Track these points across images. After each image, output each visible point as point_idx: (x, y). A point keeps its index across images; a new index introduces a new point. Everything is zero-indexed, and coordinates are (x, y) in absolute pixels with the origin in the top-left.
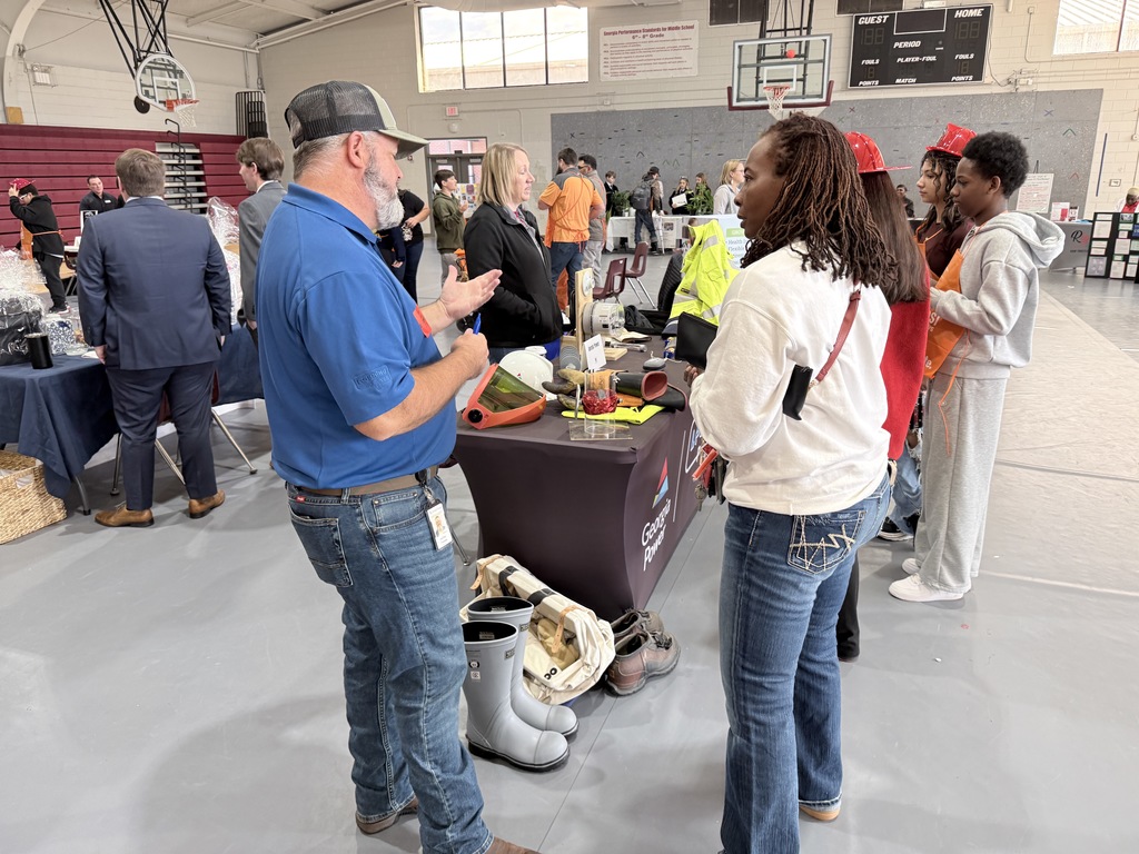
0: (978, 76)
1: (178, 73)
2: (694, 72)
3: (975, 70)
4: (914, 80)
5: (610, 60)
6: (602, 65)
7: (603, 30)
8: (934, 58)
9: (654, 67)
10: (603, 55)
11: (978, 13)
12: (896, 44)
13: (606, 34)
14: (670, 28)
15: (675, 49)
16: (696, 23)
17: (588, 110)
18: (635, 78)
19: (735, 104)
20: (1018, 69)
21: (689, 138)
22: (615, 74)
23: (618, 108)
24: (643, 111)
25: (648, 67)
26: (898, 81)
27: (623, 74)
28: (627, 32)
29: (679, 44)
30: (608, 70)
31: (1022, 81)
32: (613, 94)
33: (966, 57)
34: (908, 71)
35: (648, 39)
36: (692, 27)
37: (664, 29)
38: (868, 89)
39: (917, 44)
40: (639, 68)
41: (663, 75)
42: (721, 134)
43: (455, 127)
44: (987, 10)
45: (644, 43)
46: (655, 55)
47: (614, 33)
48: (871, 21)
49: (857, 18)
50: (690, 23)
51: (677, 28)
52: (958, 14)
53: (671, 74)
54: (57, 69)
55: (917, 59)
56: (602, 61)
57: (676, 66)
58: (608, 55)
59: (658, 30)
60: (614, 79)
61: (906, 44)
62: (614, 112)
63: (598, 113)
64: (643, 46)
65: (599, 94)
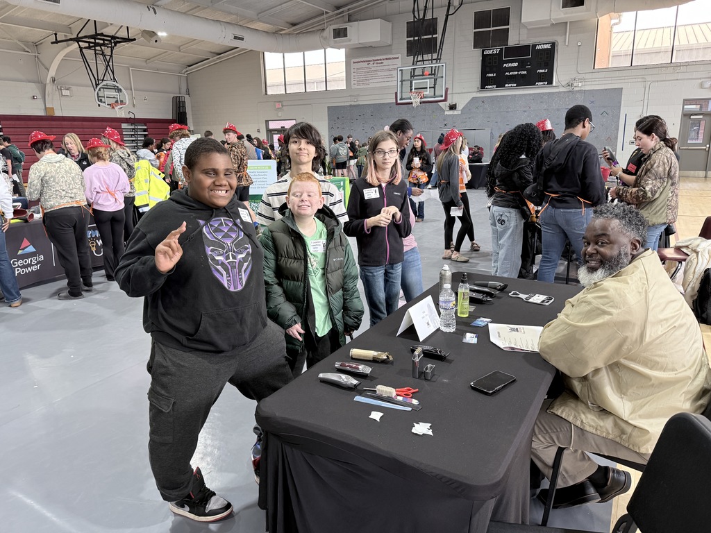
0: (550, 82)
1: (120, 90)
3: (548, 79)
4: (515, 85)
5: (356, 77)
6: (352, 79)
7: (353, 60)
8: (525, 72)
9: (379, 80)
10: (353, 74)
11: (548, 46)
12: (505, 65)
13: (354, 63)
14: (386, 59)
15: (389, 70)
16: (400, 56)
17: (346, 104)
18: (369, 86)
19: (399, 101)
20: (573, 77)
22: (359, 85)
23: (361, 103)
24: (373, 104)
25: (376, 81)
26: (506, 85)
27: (363, 84)
28: (364, 62)
29: (391, 67)
30: (355, 82)
31: (575, 84)
32: (358, 95)
33: (543, 71)
34: (512, 79)
35: (375, 65)
36: (398, 58)
37: (384, 60)
38: (492, 90)
39: (516, 64)
40: (371, 81)
41: (383, 84)
42: (414, 117)
43: (280, 114)
44: (553, 45)
45: (374, 67)
46: (379, 74)
47: (358, 62)
48: (491, 52)
49: (483, 51)
50: (396, 56)
51: (390, 59)
52: (538, 47)
53: (388, 84)
54: (74, 88)
55: (516, 73)
56: (352, 77)
57: (390, 79)
58: (355, 74)
59: (380, 60)
60: (359, 87)
61: (510, 65)
62: (359, 105)
63: (351, 106)
64: (373, 69)
65: (351, 96)
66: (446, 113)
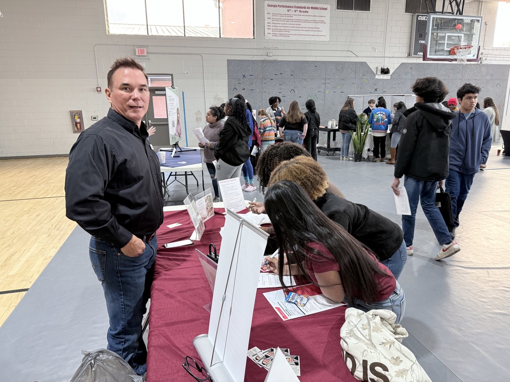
2: (327, 39)
5: (271, 25)
6: (266, 27)
7: (266, 3)
9: (302, 33)
10: (267, 21)
13: (269, 6)
14: (312, 8)
15: (315, 22)
16: (328, 6)
17: (255, 58)
18: (289, 39)
21: (324, 81)
22: (275, 35)
23: (280, 59)
24: (294, 61)
25: (297, 32)
27: (281, 35)
28: (284, 7)
29: (317, 19)
30: (270, 31)
31: (483, 58)
32: (275, 49)
35: (298, 13)
36: (326, 9)
37: (309, 8)
40: (292, 32)
41: (308, 38)
42: (343, 79)
45: (296, 15)
46: (303, 25)
47: (275, 6)
48: (423, 18)
49: (418, 16)
50: (324, 6)
51: (317, 8)
53: (313, 38)
56: (266, 25)
57: (315, 33)
59: (305, 8)
60: (275, 38)
62: (275, 61)
63: (263, 61)
64: (294, 17)
65: (265, 48)
66: (377, 77)
